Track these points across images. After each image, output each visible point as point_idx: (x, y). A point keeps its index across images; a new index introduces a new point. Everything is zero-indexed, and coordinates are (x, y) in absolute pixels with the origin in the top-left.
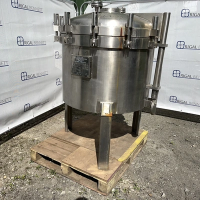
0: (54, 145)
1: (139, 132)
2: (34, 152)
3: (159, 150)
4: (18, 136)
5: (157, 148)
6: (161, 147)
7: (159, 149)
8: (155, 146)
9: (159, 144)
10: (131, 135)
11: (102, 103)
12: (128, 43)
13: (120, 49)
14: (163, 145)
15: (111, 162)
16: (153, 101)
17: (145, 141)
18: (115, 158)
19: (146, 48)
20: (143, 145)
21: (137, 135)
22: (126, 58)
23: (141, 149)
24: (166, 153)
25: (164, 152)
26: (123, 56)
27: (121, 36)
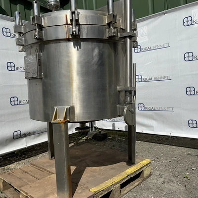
1: (137, 160)
2: (1, 179)
3: (166, 185)
4: (6, 167)
5: (163, 183)
6: (170, 181)
8: (162, 180)
9: (168, 178)
10: (125, 164)
11: (56, 108)
12: (74, 30)
13: (68, 40)
14: (174, 179)
15: (79, 191)
16: (128, 105)
17: (146, 173)
18: (87, 188)
19: (104, 38)
20: (143, 177)
21: (134, 164)
22: (78, 50)
23: (139, 182)
24: (174, 189)
25: (171, 187)
26: (75, 47)
27: (67, 24)
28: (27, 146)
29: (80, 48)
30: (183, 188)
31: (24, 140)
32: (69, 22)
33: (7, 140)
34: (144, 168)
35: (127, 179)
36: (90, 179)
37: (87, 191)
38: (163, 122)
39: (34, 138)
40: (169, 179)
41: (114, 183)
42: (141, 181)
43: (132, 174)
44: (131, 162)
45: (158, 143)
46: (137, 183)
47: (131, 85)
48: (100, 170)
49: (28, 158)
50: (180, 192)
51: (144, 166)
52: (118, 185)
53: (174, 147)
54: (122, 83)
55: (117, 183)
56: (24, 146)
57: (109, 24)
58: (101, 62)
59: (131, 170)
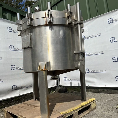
0: (21, 107)
1: (87, 99)
5: (104, 111)
6: (108, 110)
7: (105, 112)
8: (103, 110)
10: (80, 101)
11: (40, 63)
12: (50, 19)
13: (46, 25)
14: (110, 109)
15: (54, 114)
16: (81, 61)
17: (93, 106)
18: (58, 112)
19: (66, 24)
20: (91, 109)
21: (85, 100)
22: (52, 31)
23: (89, 111)
24: (111, 114)
25: (109, 114)
26: (50, 29)
27: (46, 17)
28: (20, 95)
29: (53, 30)
30: (116, 113)
31: (18, 91)
32: (47, 16)
33: (8, 91)
34: (92, 103)
35: (82, 108)
36: (60, 108)
37: (58, 113)
38: (101, 79)
39: (24, 90)
40: (107, 110)
41: (74, 110)
42: (90, 111)
43: (84, 105)
44: (83, 99)
45: (98, 93)
46: (88, 112)
47: (82, 50)
48: (65, 104)
49: (20, 103)
50: (114, 116)
51: (91, 102)
52: (77, 111)
53: (108, 94)
54: (76, 50)
55: (76, 110)
56: (18, 95)
57: (68, 17)
58: (65, 37)
59: (84, 103)
